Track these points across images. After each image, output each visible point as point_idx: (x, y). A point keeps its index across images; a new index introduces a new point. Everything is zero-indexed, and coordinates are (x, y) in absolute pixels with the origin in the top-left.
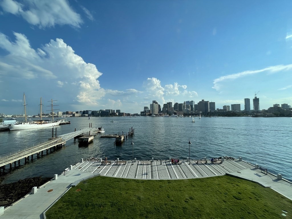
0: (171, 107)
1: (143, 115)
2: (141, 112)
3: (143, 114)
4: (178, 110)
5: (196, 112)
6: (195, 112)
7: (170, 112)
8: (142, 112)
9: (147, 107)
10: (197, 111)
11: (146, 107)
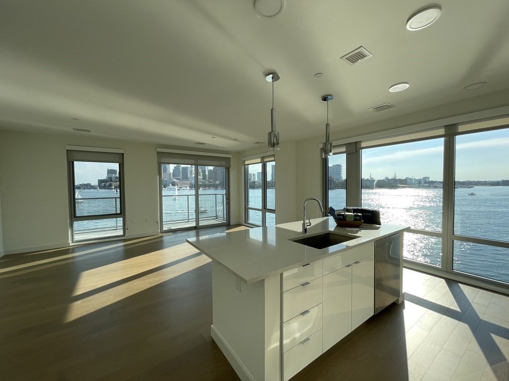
0: (168, 173)
1: (104, 187)
2: (99, 180)
3: (105, 185)
4: (181, 177)
5: (210, 182)
6: (208, 182)
7: (166, 181)
8: (100, 182)
9: (114, 170)
10: (211, 180)
11: (112, 170)
